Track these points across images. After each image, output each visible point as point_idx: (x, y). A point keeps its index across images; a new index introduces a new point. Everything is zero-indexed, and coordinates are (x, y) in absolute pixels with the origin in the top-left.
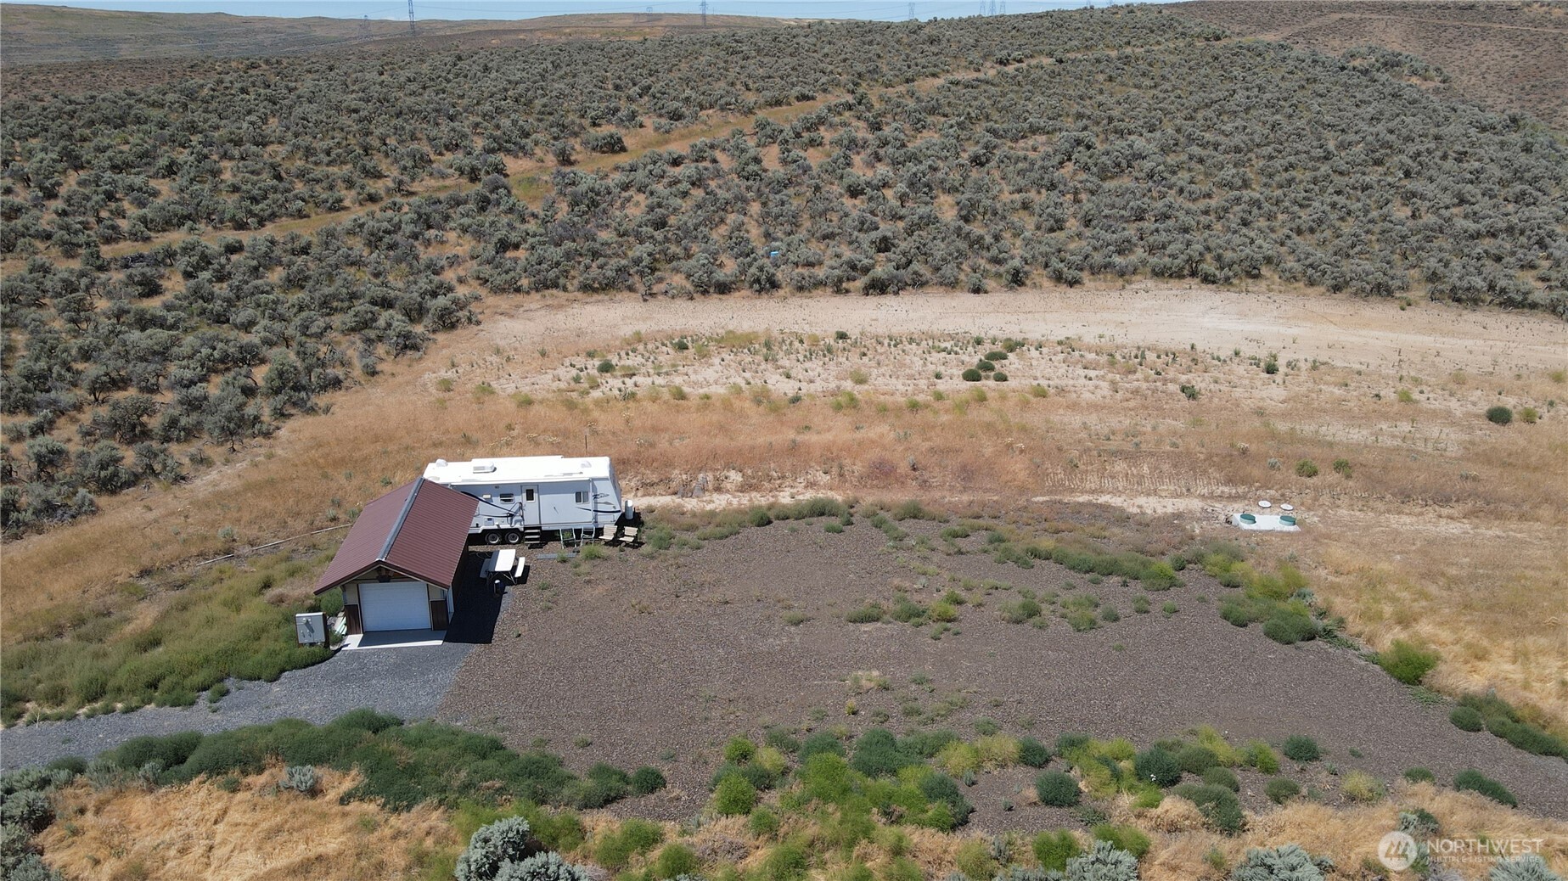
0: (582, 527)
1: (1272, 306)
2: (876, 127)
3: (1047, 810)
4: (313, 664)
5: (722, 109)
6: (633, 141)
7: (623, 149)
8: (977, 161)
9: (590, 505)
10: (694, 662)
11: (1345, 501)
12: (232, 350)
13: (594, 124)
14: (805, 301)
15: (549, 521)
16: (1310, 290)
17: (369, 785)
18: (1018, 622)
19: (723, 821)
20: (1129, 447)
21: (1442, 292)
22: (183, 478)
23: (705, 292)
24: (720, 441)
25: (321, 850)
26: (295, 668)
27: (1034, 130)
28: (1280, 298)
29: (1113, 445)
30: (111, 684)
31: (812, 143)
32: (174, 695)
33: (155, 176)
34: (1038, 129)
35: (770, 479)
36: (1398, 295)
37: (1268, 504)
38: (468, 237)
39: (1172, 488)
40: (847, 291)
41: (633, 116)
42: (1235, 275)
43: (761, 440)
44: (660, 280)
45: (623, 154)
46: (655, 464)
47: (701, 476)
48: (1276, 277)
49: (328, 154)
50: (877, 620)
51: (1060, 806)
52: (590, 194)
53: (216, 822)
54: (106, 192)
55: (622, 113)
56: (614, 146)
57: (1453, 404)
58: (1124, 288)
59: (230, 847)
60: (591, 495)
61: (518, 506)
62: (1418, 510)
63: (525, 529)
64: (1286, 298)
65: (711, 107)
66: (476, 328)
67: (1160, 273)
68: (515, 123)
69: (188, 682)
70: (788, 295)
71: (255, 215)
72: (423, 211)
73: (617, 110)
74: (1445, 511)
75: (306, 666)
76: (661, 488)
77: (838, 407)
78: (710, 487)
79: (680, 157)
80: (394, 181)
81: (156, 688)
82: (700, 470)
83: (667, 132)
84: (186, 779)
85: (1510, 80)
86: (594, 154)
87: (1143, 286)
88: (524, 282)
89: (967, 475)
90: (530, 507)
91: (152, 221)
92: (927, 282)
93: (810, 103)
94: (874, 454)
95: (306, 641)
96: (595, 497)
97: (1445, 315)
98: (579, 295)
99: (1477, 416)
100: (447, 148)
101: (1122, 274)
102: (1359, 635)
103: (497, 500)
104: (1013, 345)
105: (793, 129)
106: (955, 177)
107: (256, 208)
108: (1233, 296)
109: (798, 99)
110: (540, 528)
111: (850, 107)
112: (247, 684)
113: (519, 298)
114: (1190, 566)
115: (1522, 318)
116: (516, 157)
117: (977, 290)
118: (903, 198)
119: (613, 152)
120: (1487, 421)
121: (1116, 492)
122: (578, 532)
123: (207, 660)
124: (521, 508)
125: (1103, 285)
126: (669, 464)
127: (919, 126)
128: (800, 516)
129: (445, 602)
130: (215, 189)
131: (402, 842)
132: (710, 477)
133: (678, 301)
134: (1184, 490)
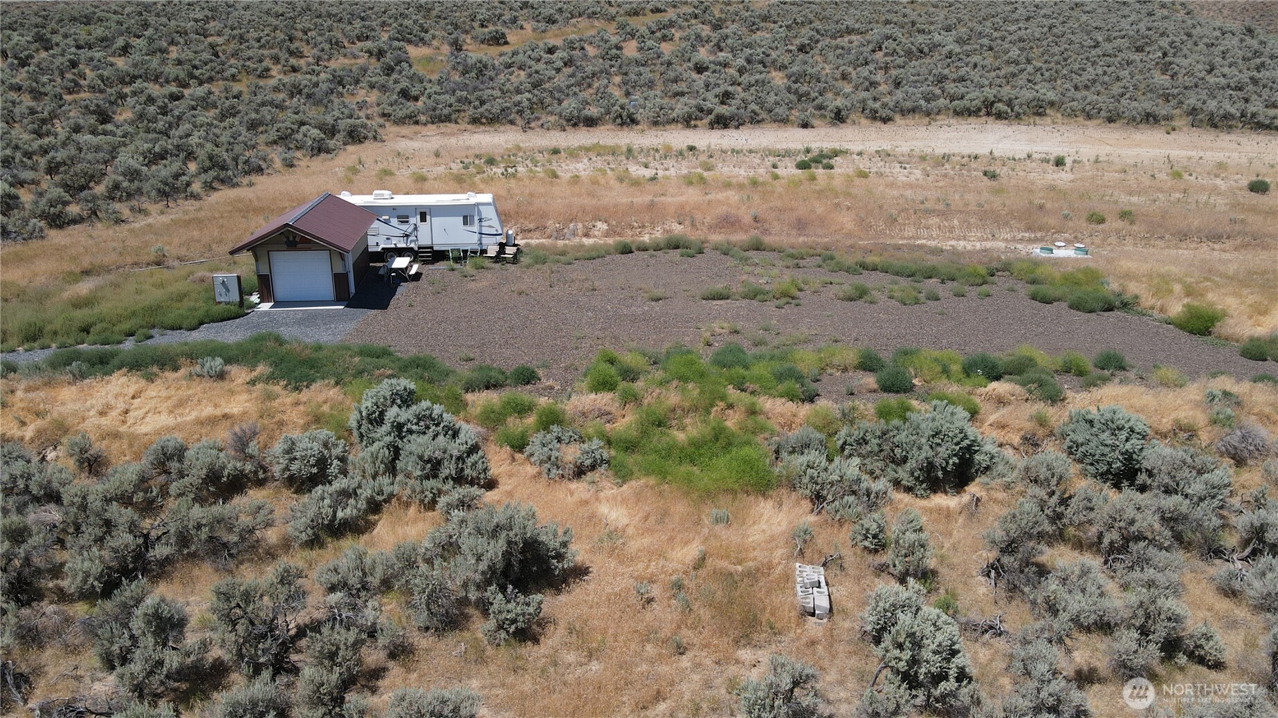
0: (469, 248)
1: (1056, 134)
2: (717, 27)
3: (885, 395)
4: (229, 319)
5: (589, 17)
6: (515, 38)
7: (506, 43)
8: (802, 49)
9: (476, 228)
10: (566, 319)
11: (1129, 240)
12: (170, 147)
13: (482, 26)
14: (660, 133)
15: (440, 243)
16: (1088, 123)
17: (273, 373)
18: (851, 299)
19: (593, 396)
20: (941, 207)
21: (1201, 121)
22: (123, 221)
23: (575, 125)
24: (588, 202)
25: (227, 411)
26: (213, 321)
27: (849, 31)
28: (1063, 129)
29: (928, 205)
30: (48, 328)
31: (664, 38)
32: (104, 335)
33: (113, 55)
34: (853, 30)
35: (632, 228)
36: (1163, 123)
37: (1064, 244)
38: (375, 91)
39: (979, 234)
40: (695, 126)
41: (514, 20)
42: (1024, 114)
43: (624, 200)
44: (538, 119)
45: (506, 46)
46: (532, 217)
47: (571, 225)
48: (1059, 115)
49: (259, 41)
50: (727, 298)
51: (898, 392)
52: (478, 65)
53: (133, 397)
54: (70, 61)
55: (507, 17)
56: (498, 40)
57: (1219, 182)
58: (930, 123)
59: (144, 410)
60: (476, 218)
61: (413, 227)
62: (1193, 245)
63: (419, 248)
64: (1069, 128)
65: (580, 15)
66: (380, 144)
67: (958, 113)
68: (415, 22)
69: (116, 329)
70: (646, 127)
71: (196, 78)
72: (337, 74)
73: (501, 15)
74: (1216, 246)
75: (222, 321)
76: (537, 234)
77: (690, 183)
78: (580, 233)
79: (554, 46)
80: (314, 57)
81: (88, 333)
82: (571, 221)
83: (544, 31)
84: (110, 373)
85: (1242, 13)
86: (482, 46)
87: (946, 122)
88: (423, 118)
89: (801, 225)
90: (424, 228)
91: (108, 79)
92: (763, 120)
93: (663, 14)
94: (721, 210)
95: (222, 300)
96: (480, 220)
97: (1204, 137)
98: (469, 127)
99: (1241, 189)
100: (359, 39)
101: (928, 114)
102: (1153, 308)
103: (394, 221)
104: (836, 153)
105: (649, 28)
106: (786, 59)
107: (197, 73)
108: (1023, 128)
109: (652, 11)
110: (432, 248)
111: (696, 17)
112: (169, 332)
113: (418, 128)
114: (999, 273)
115: (1269, 138)
116: (416, 45)
117: (805, 125)
118: (741, 71)
119: (498, 44)
120: (1249, 192)
121: (931, 237)
122: (465, 252)
123: (134, 313)
124: (416, 229)
125: (912, 122)
126: (545, 216)
127: (754, 27)
128: (657, 248)
129: (346, 275)
130: (164, 62)
131: (301, 408)
132: (580, 225)
133: (552, 132)
134: (990, 236)
